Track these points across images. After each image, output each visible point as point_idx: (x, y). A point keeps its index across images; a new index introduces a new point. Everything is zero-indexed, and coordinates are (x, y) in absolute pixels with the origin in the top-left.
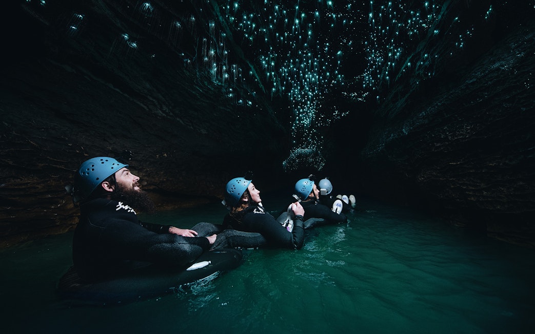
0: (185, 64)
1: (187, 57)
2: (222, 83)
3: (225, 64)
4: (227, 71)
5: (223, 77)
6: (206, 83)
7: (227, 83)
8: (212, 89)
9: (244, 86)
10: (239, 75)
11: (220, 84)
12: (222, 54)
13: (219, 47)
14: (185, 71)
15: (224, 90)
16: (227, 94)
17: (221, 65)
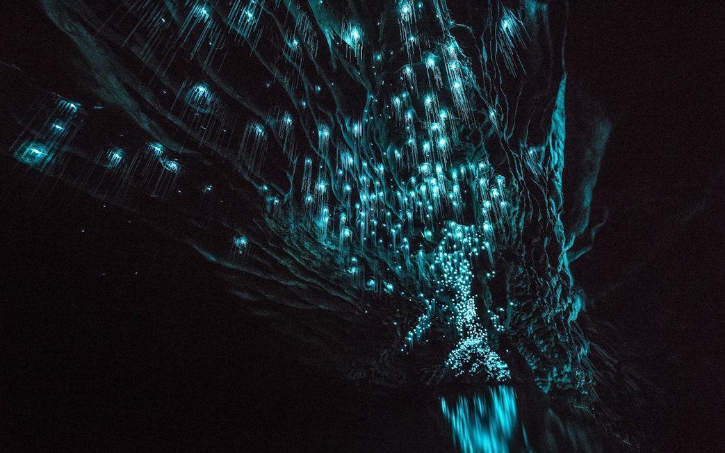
0: (268, 209)
1: (274, 193)
2: (337, 246)
3: (345, 211)
4: (347, 224)
5: (341, 235)
6: (307, 245)
7: (348, 248)
8: (319, 257)
9: (380, 253)
10: (370, 232)
11: (333, 247)
12: (341, 189)
13: (336, 177)
14: (267, 220)
15: (340, 260)
16: (346, 268)
17: (337, 211)
